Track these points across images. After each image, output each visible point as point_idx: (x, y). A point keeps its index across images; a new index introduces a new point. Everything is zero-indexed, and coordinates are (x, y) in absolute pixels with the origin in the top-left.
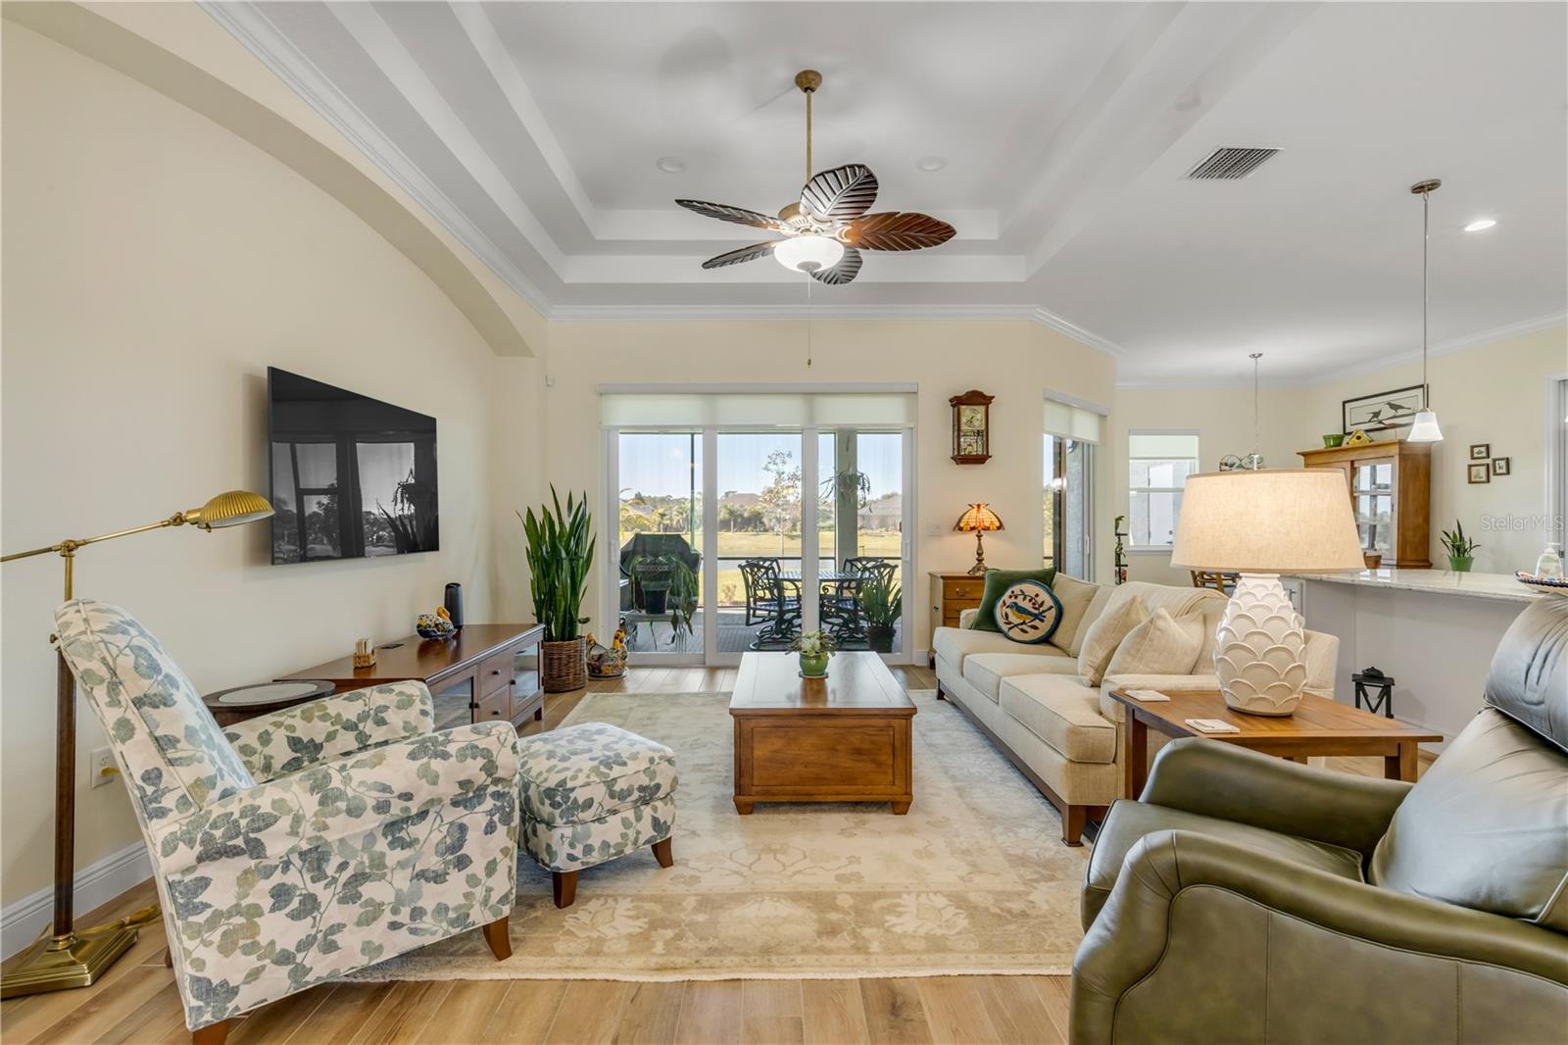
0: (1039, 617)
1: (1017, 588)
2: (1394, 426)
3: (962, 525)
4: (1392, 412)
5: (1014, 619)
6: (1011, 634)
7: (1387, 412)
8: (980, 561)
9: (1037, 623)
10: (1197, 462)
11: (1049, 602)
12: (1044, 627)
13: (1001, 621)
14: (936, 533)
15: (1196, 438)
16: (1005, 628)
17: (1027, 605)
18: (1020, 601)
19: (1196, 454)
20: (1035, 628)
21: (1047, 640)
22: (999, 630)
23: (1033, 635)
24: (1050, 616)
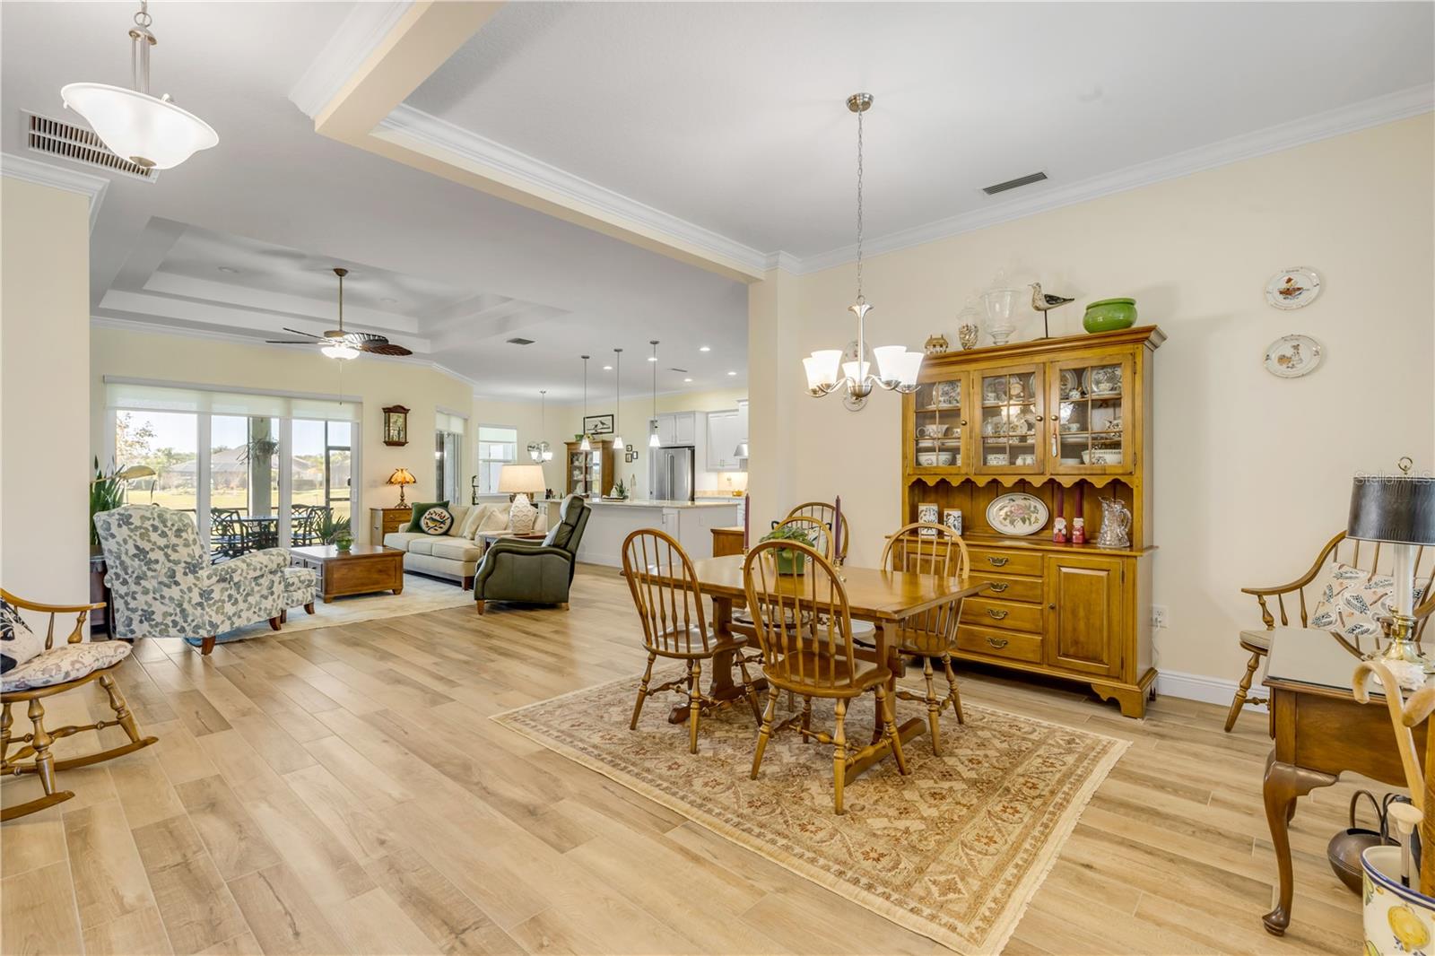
0: (443, 523)
1: (432, 510)
2: (601, 433)
3: (392, 480)
4: (601, 426)
5: (431, 524)
6: (429, 532)
7: (600, 426)
8: (402, 500)
9: (442, 525)
10: (516, 445)
11: (447, 516)
12: (445, 527)
13: (424, 527)
14: (374, 485)
15: (515, 431)
16: (426, 529)
17: (438, 518)
18: (434, 516)
19: (515, 440)
20: (441, 528)
21: (446, 533)
22: (423, 532)
23: (440, 531)
24: (448, 522)
